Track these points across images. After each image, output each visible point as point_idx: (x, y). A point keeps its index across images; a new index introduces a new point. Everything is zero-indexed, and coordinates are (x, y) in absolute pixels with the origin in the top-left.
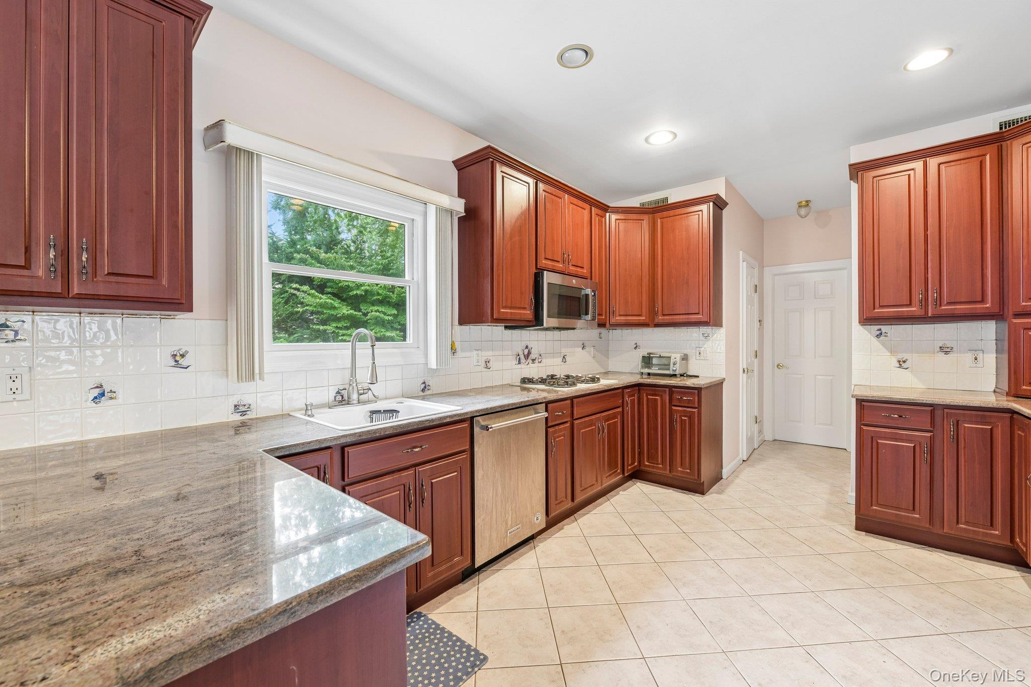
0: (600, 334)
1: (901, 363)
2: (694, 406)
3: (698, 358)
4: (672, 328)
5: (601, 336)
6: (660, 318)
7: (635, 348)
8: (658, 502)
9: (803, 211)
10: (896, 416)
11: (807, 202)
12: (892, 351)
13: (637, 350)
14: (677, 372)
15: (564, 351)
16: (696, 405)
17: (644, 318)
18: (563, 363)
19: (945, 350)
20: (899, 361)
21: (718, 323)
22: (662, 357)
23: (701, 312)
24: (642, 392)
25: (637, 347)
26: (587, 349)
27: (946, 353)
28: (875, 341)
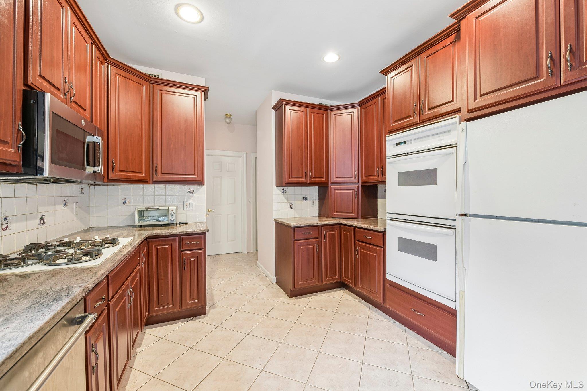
0: (82, 189)
1: (291, 205)
2: (201, 248)
3: (185, 209)
4: (163, 185)
5: (84, 191)
6: (160, 176)
7: (124, 203)
8: (179, 340)
9: (228, 120)
10: (307, 233)
11: (230, 115)
12: (288, 200)
13: (126, 204)
14: (174, 222)
15: (42, 210)
16: (203, 247)
17: (144, 175)
18: (40, 226)
19: (305, 199)
20: (290, 205)
21: (200, 182)
22: (160, 210)
23: (196, 173)
24: (150, 244)
25: (126, 201)
26: (69, 205)
27: (305, 200)
28: (281, 194)
